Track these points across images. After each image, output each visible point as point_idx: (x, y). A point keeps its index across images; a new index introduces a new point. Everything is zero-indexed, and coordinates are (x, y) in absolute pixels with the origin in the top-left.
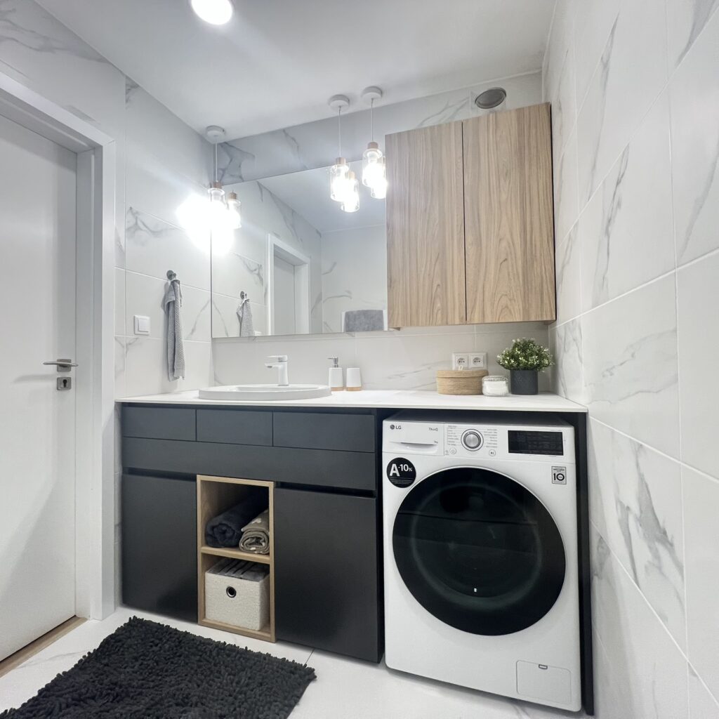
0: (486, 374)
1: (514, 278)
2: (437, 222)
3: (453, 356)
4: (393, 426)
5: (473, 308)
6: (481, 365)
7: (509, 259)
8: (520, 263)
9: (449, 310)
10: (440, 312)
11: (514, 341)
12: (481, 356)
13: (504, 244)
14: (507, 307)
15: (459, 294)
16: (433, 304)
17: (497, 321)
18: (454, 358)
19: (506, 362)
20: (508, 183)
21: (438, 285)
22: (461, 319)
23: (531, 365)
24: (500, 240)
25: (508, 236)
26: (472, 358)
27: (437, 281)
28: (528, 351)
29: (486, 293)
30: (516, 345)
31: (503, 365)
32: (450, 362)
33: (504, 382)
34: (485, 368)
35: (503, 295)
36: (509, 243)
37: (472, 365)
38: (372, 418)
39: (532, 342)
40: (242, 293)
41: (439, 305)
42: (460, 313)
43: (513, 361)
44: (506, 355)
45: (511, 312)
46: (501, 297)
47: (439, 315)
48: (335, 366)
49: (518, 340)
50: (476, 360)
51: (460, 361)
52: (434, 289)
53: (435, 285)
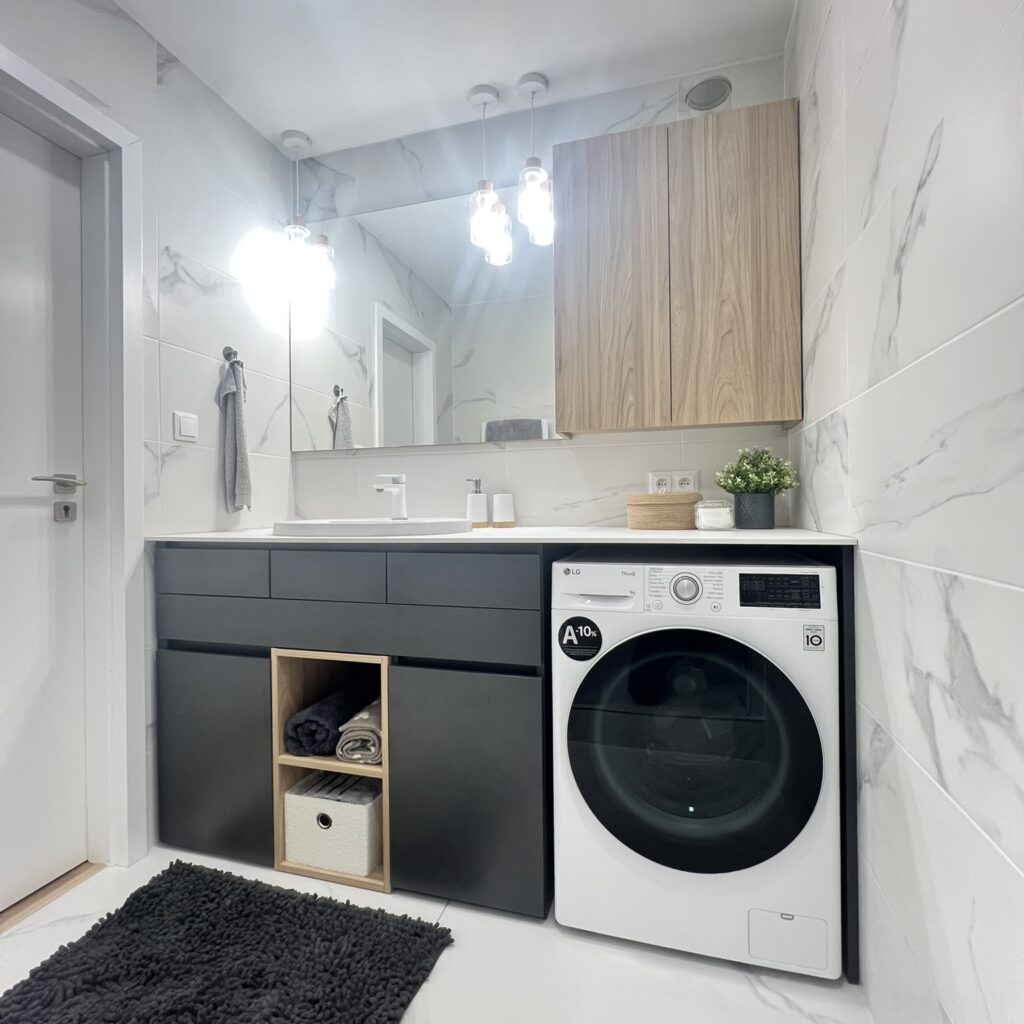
0: (700, 498)
1: (742, 358)
2: (630, 275)
3: (650, 475)
4: (569, 570)
5: (682, 403)
6: (690, 489)
7: (735, 330)
8: (750, 337)
10: (632, 408)
11: (741, 451)
12: (691, 476)
13: (728, 308)
14: (731, 400)
15: (661, 383)
16: (622, 398)
17: (716, 422)
18: (652, 479)
19: (730, 482)
20: (734, 218)
21: (631, 370)
22: (663, 418)
23: (766, 485)
24: (723, 301)
25: (734, 296)
26: (677, 479)
27: (629, 363)
28: (762, 465)
29: (701, 381)
30: (744, 457)
31: (725, 487)
32: (644, 485)
33: (728, 509)
34: (697, 491)
35: (726, 383)
36: (734, 307)
37: (678, 489)
38: (537, 559)
39: (767, 453)
40: (336, 387)
41: (631, 398)
42: (662, 411)
43: (739, 480)
44: (729, 472)
45: (736, 408)
47: (632, 414)
48: (476, 492)
49: (747, 450)
50: (683, 482)
51: (660, 484)
52: (625, 376)
53: (626, 370)
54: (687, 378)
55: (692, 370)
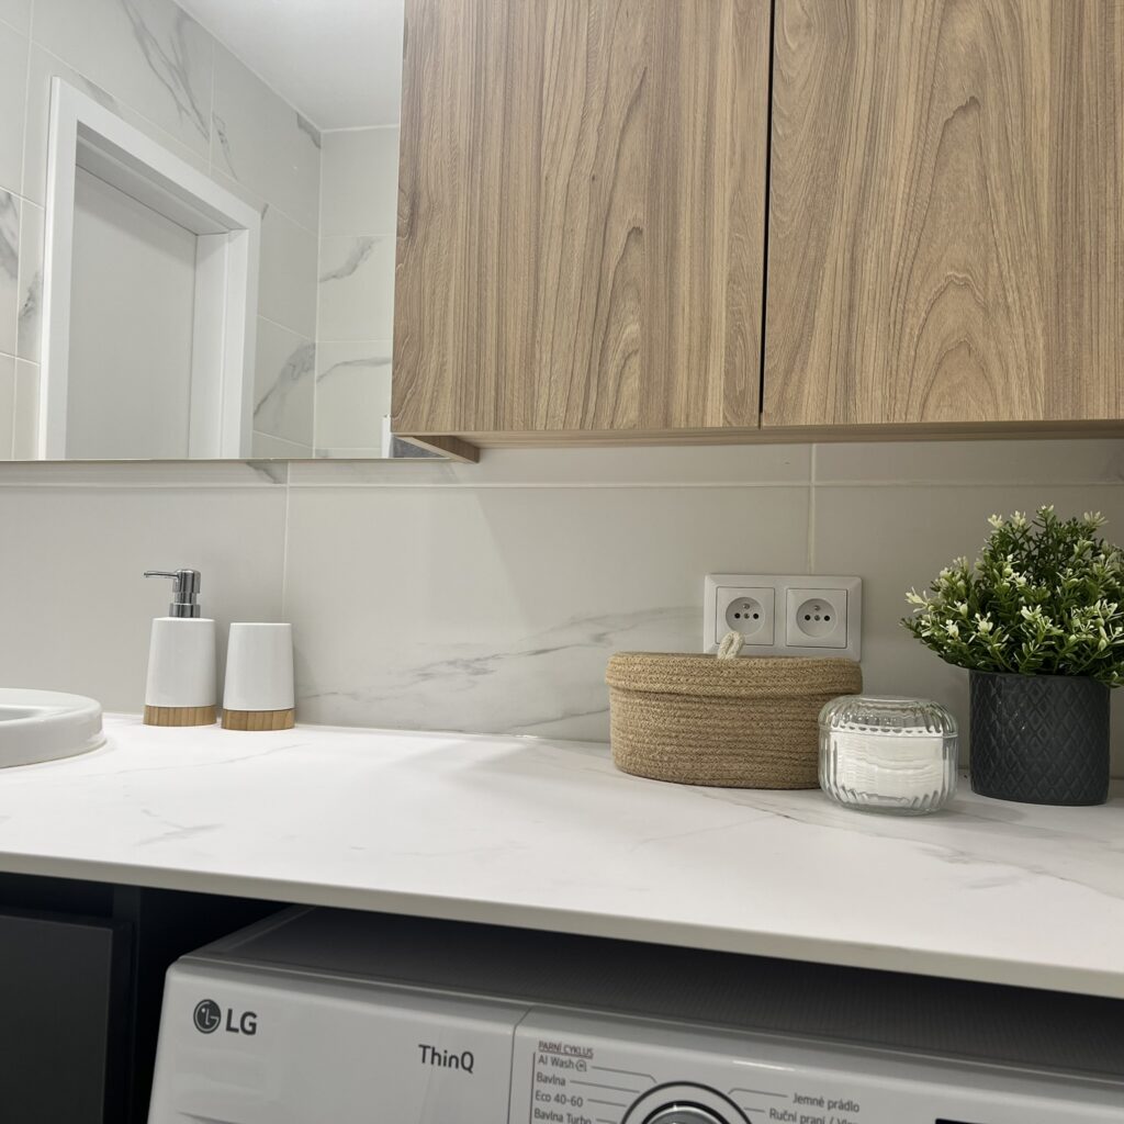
1: (1009, 199)
4: (213, 1008)
5: (799, 348)
6: (831, 636)
7: (991, 99)
8: (1043, 120)
9: (682, 358)
10: (635, 362)
11: (996, 522)
13: (967, 25)
14: (967, 345)
15: (732, 280)
16: (603, 324)
17: (913, 419)
19: (953, 629)
21: (635, 232)
22: (733, 400)
23: (1083, 649)
27: (630, 211)
28: (1069, 577)
30: (1006, 542)
31: (935, 643)
33: (938, 737)
35: (950, 281)
36: (989, 17)
37: (790, 633)
39: (1089, 531)
41: (632, 329)
42: (730, 374)
43: (985, 625)
44: (952, 593)
45: (983, 370)
46: (941, 293)
47: (632, 384)
48: (181, 612)
49: (1019, 519)
50: (811, 612)
51: (738, 612)
52: (615, 251)
53: (619, 233)
54: (819, 263)
55: (838, 235)
